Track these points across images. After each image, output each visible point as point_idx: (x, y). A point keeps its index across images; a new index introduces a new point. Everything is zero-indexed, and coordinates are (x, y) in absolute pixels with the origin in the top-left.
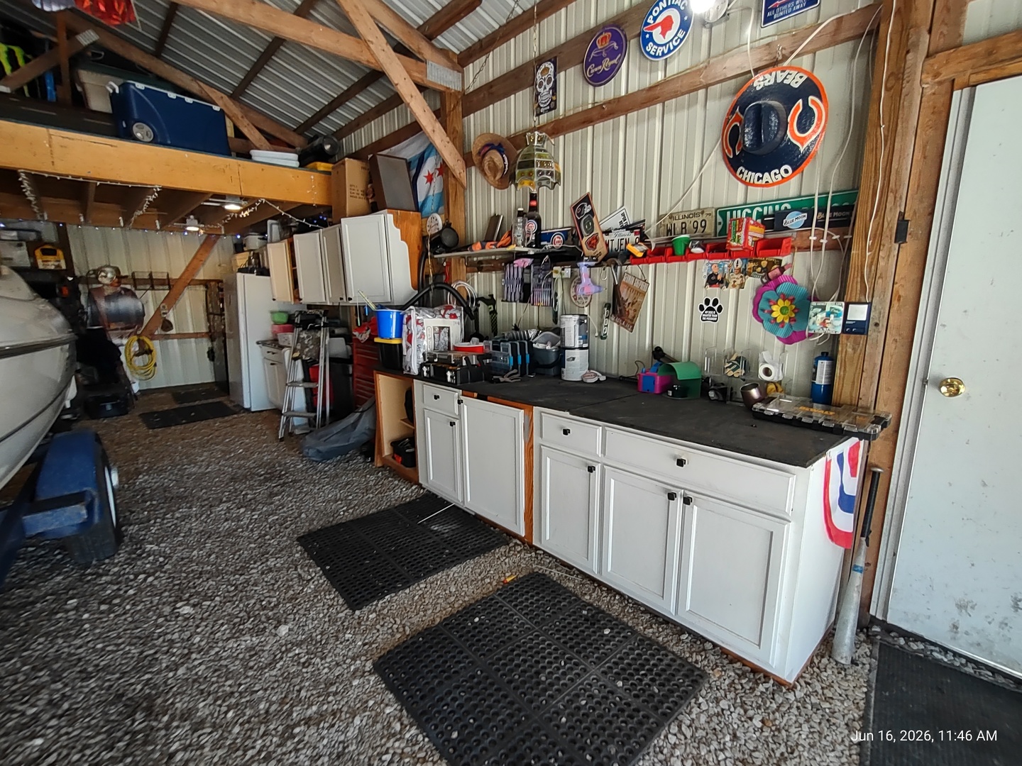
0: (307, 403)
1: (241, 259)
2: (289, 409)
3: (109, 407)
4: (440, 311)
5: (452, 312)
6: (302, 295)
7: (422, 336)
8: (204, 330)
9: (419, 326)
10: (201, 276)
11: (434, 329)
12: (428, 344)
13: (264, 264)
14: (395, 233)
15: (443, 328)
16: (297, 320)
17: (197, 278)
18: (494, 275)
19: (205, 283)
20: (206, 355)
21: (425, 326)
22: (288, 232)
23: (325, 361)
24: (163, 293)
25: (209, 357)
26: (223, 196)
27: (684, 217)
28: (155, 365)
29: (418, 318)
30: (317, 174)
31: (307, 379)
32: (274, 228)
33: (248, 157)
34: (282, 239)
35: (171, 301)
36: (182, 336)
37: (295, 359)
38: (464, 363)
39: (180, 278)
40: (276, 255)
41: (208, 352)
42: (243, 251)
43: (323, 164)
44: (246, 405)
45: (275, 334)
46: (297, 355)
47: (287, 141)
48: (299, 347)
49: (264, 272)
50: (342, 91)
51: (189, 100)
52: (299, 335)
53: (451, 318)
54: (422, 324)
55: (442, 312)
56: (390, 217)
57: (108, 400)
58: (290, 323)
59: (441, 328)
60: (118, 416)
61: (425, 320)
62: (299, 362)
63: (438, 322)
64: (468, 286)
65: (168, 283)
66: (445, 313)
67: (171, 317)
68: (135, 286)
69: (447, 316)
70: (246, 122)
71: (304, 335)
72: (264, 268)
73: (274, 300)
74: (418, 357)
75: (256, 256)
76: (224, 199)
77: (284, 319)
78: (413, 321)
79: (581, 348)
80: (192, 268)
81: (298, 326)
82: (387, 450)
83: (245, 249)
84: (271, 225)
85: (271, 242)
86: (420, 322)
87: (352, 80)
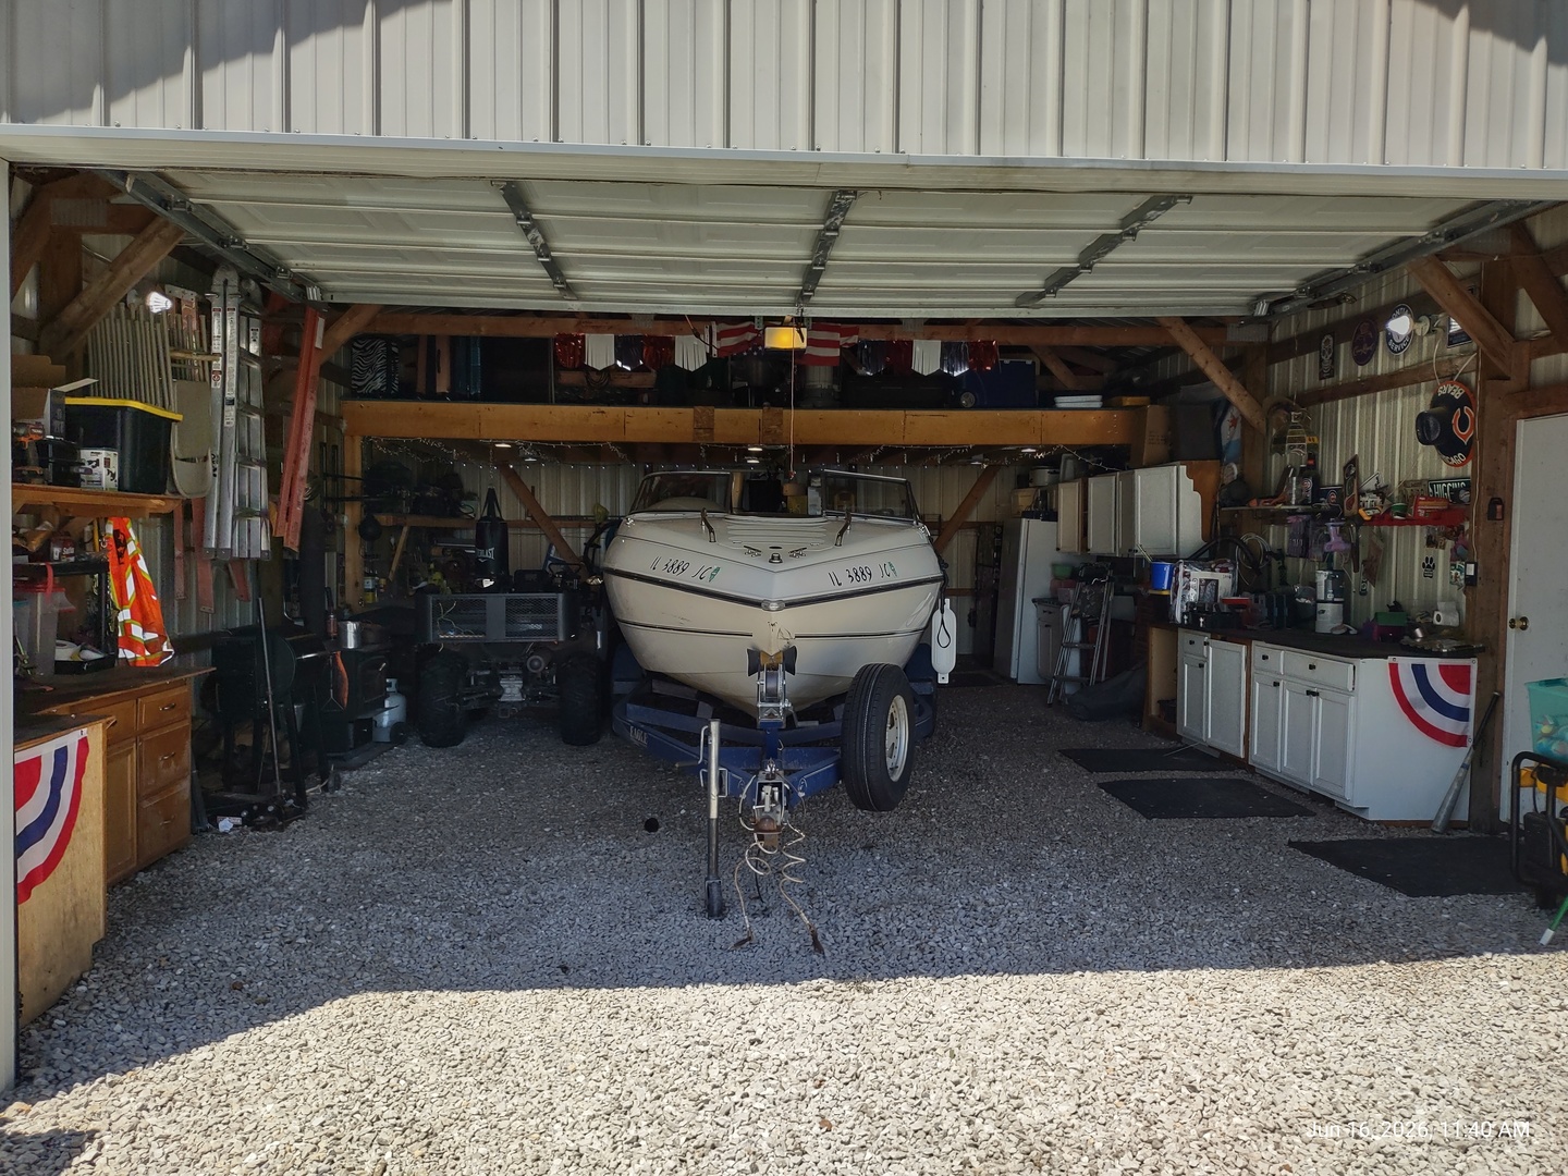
0: (1081, 668)
1: (1024, 499)
2: (1062, 672)
4: (1211, 564)
5: (1224, 565)
6: (1091, 546)
7: (1188, 588)
8: (968, 585)
9: (1186, 579)
10: (973, 518)
11: (1202, 582)
12: (1193, 595)
13: (1051, 503)
14: (1187, 484)
15: (1211, 580)
16: (1082, 573)
17: (969, 520)
18: (1286, 529)
19: (978, 527)
20: (967, 618)
21: (1191, 578)
22: (1084, 473)
23: (1106, 622)
25: (969, 621)
27: (1413, 486)
29: (1188, 571)
30: (1120, 412)
31: (1085, 637)
32: (1068, 467)
33: (1051, 404)
34: (1075, 478)
37: (1074, 617)
38: (1214, 610)
39: (950, 520)
40: (1067, 498)
41: (969, 616)
42: (1028, 487)
43: (1129, 399)
44: (1013, 676)
45: (1054, 590)
46: (1076, 612)
48: (1079, 604)
49: (1052, 516)
51: (1007, 361)
52: (1081, 589)
53: (1221, 572)
54: (1189, 576)
55: (1213, 566)
56: (1183, 468)
58: (1074, 577)
59: (1208, 581)
61: (1192, 573)
62: (1078, 623)
63: (1207, 575)
64: (1261, 540)
66: (1215, 567)
69: (1217, 570)
71: (1086, 590)
72: (1052, 510)
73: (1058, 549)
74: (1182, 607)
75: (1044, 495)
77: (1067, 572)
78: (1181, 573)
79: (1333, 602)
80: (964, 508)
81: (1081, 580)
82: (1154, 711)
83: (1031, 485)
84: (1067, 459)
85: (1064, 482)
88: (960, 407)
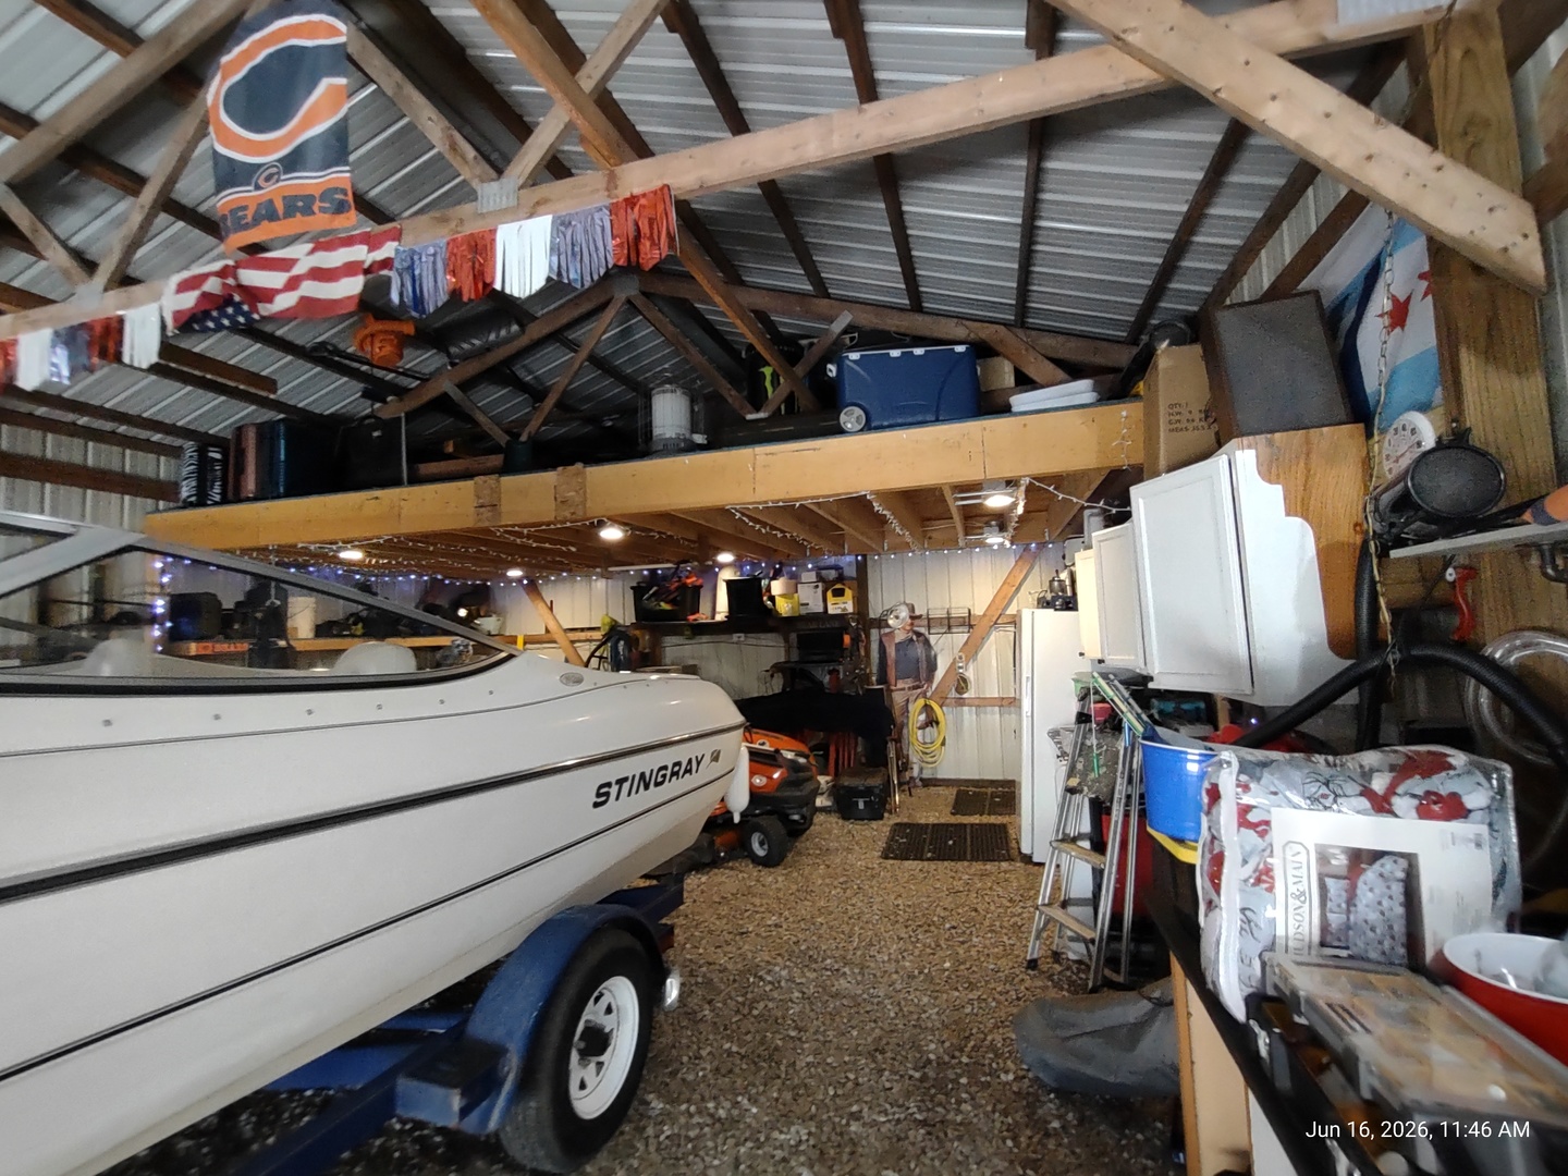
3: (861, 805)
4: (1367, 775)
9: (1255, 839)
10: (1013, 608)
11: (1323, 858)
15: (1377, 856)
21: (1277, 835)
24: (960, 638)
26: (975, 486)
28: (943, 744)
29: (1247, 800)
32: (1093, 523)
33: (1006, 410)
35: (971, 650)
36: (982, 703)
37: (1072, 791)
39: (984, 615)
44: (1026, 850)
46: (1074, 782)
47: (1110, 364)
48: (1080, 765)
49: (1072, 603)
50: (1180, 219)
51: (919, 351)
52: (1084, 738)
53: (1424, 813)
54: (1263, 828)
55: (1379, 784)
56: (1247, 457)
57: (861, 794)
59: (1361, 859)
60: (870, 820)
65: (968, 622)
66: (1391, 790)
67: (970, 674)
68: (929, 627)
69: (1401, 803)
70: (1032, 357)
71: (1092, 740)
72: (1070, 598)
76: (980, 489)
78: (1227, 811)
80: (1000, 597)
84: (1089, 518)
86: (1252, 817)
87: (1186, 181)
88: (840, 431)
